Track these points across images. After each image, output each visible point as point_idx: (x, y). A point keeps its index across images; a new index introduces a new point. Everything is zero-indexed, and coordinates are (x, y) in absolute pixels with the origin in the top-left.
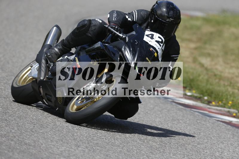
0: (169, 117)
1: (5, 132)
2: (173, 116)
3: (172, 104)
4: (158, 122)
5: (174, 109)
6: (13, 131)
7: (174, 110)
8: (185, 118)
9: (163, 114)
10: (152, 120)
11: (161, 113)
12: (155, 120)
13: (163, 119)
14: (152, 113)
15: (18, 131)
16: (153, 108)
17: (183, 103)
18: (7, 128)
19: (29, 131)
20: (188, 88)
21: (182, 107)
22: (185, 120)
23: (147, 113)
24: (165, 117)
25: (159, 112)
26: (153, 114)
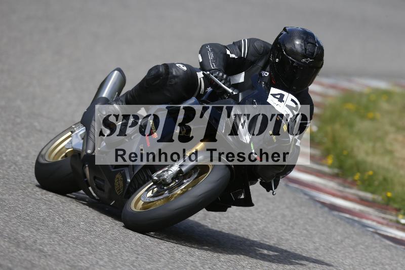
0: (368, 257)
1: (88, 263)
2: (374, 257)
3: (374, 237)
4: (349, 266)
5: (377, 245)
6: (101, 263)
7: (376, 247)
8: (395, 262)
9: (357, 252)
10: (339, 261)
11: (355, 251)
12: (344, 262)
13: (358, 260)
14: (339, 249)
15: (110, 263)
16: (342, 241)
17: (393, 236)
18: (91, 257)
19: (128, 264)
20: (402, 212)
21: (391, 243)
22: (395, 265)
23: (331, 248)
24: (360, 258)
25: (351, 249)
26: (340, 252)
